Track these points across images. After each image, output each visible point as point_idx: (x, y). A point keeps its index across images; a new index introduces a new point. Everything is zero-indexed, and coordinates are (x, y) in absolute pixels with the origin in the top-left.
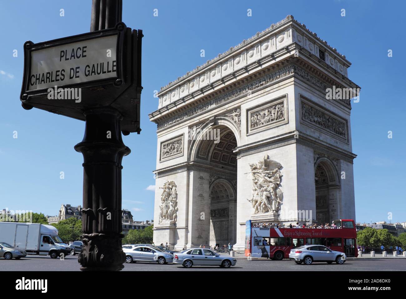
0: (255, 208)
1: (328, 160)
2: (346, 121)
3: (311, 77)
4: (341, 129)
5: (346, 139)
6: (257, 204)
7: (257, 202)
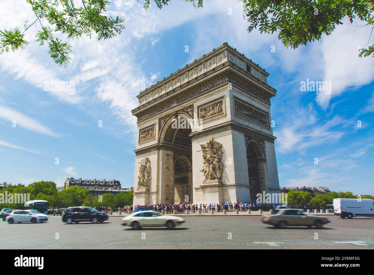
0: (205, 176)
1: (255, 141)
2: (268, 113)
3: (241, 84)
4: (264, 119)
5: (268, 126)
6: (206, 173)
7: (206, 172)
